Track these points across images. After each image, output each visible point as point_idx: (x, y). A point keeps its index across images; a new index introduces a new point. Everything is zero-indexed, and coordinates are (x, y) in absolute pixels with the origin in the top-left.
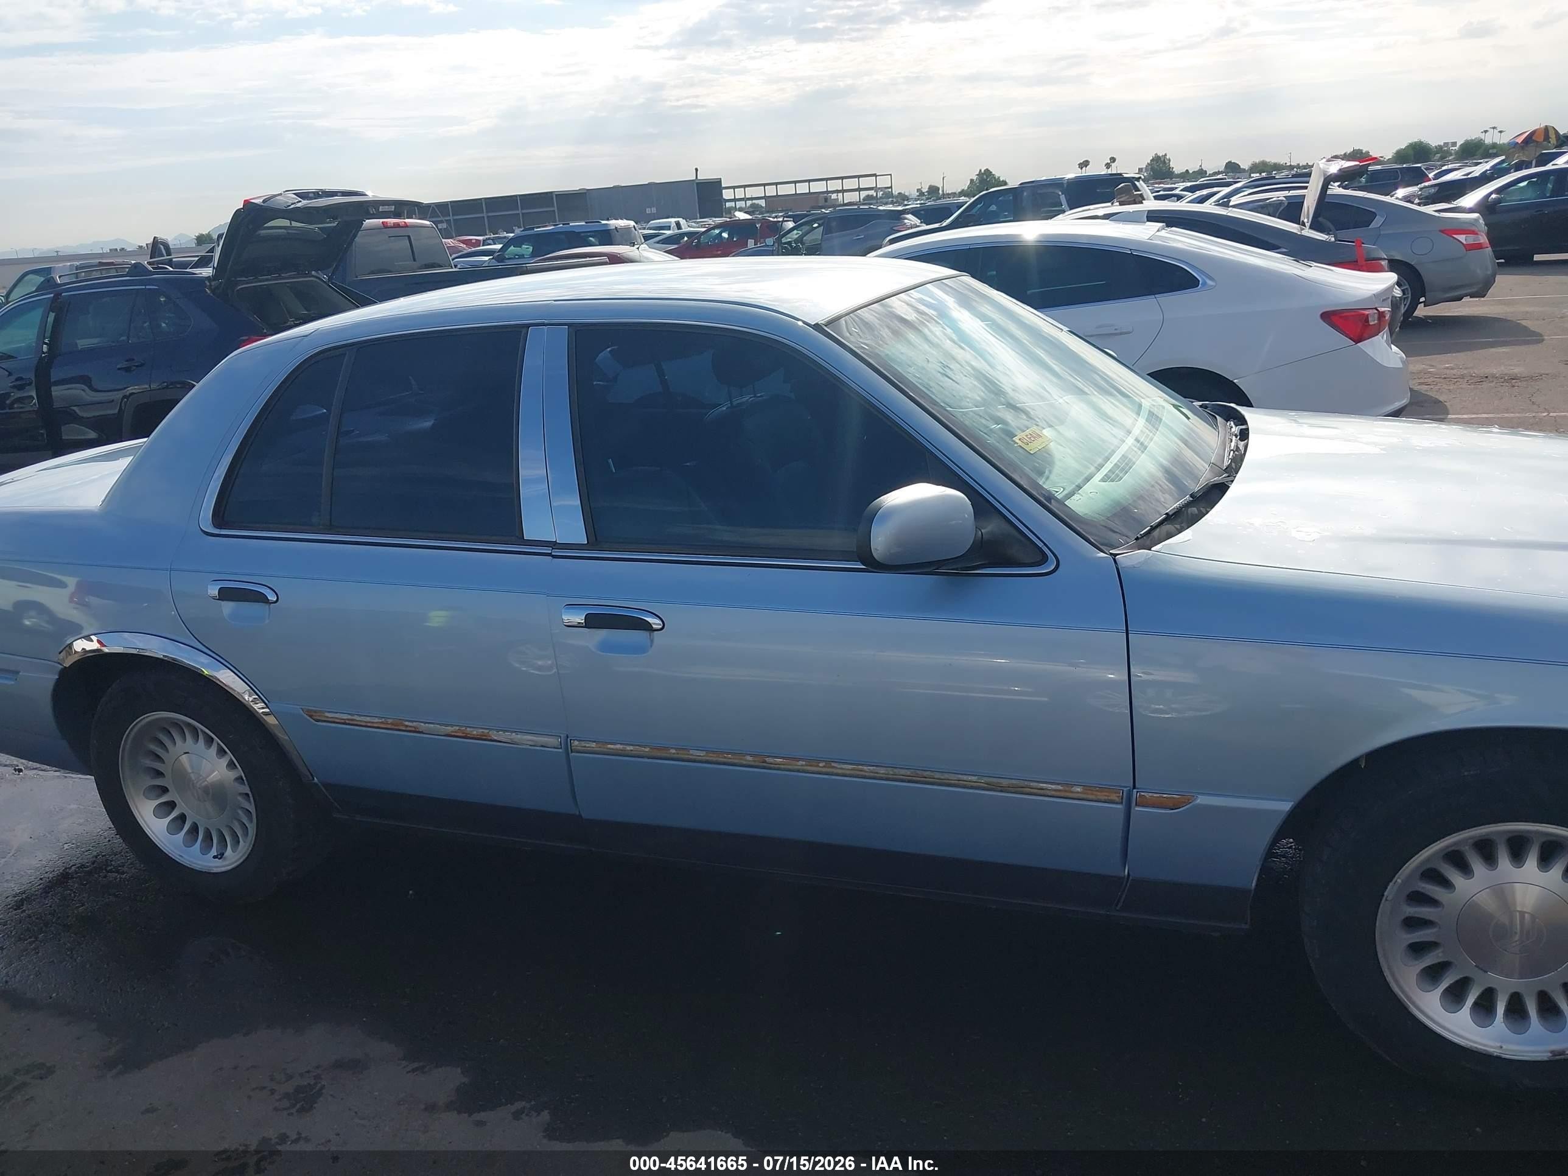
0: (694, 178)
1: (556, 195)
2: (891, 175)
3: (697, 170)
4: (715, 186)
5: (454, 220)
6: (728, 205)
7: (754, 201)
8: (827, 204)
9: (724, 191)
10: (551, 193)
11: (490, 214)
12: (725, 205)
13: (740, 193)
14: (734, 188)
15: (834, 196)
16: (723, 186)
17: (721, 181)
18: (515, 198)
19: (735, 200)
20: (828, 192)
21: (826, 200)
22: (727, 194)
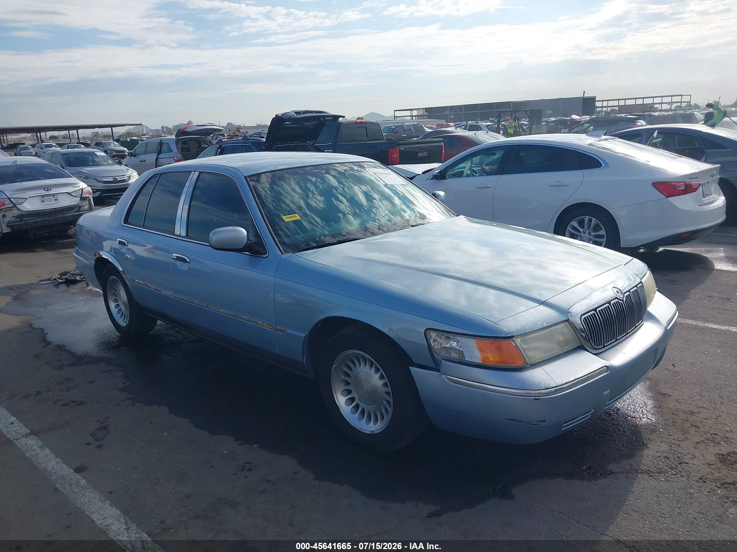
0: (582, 96)
1: (513, 103)
2: (691, 95)
3: (584, 92)
4: (593, 100)
5: (464, 113)
6: (598, 109)
7: (613, 108)
8: (652, 110)
9: (596, 102)
10: (510, 102)
11: (481, 111)
12: (596, 109)
13: (605, 104)
14: (602, 101)
15: (656, 106)
16: (596, 100)
17: (595, 98)
18: (493, 104)
19: (602, 107)
20: (653, 104)
21: (651, 107)
22: (598, 104)
